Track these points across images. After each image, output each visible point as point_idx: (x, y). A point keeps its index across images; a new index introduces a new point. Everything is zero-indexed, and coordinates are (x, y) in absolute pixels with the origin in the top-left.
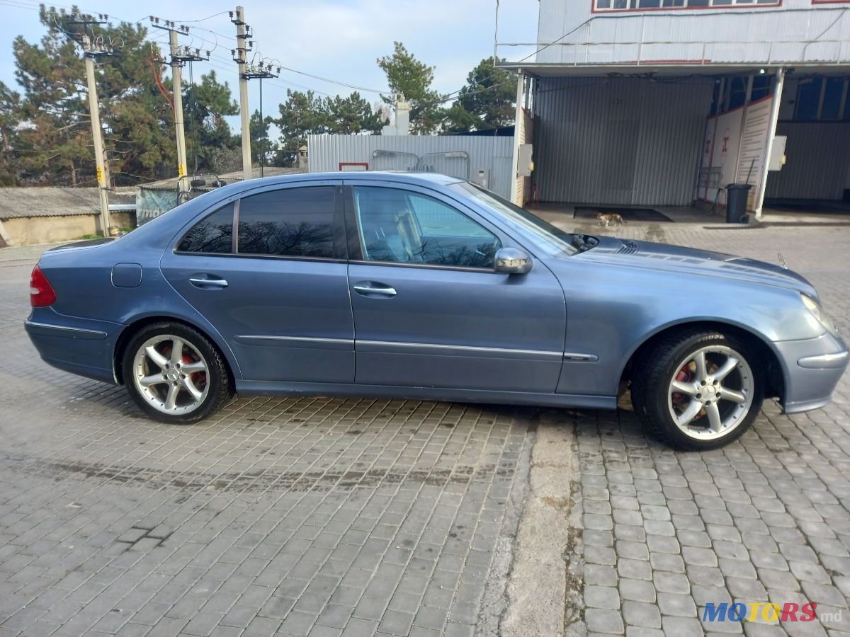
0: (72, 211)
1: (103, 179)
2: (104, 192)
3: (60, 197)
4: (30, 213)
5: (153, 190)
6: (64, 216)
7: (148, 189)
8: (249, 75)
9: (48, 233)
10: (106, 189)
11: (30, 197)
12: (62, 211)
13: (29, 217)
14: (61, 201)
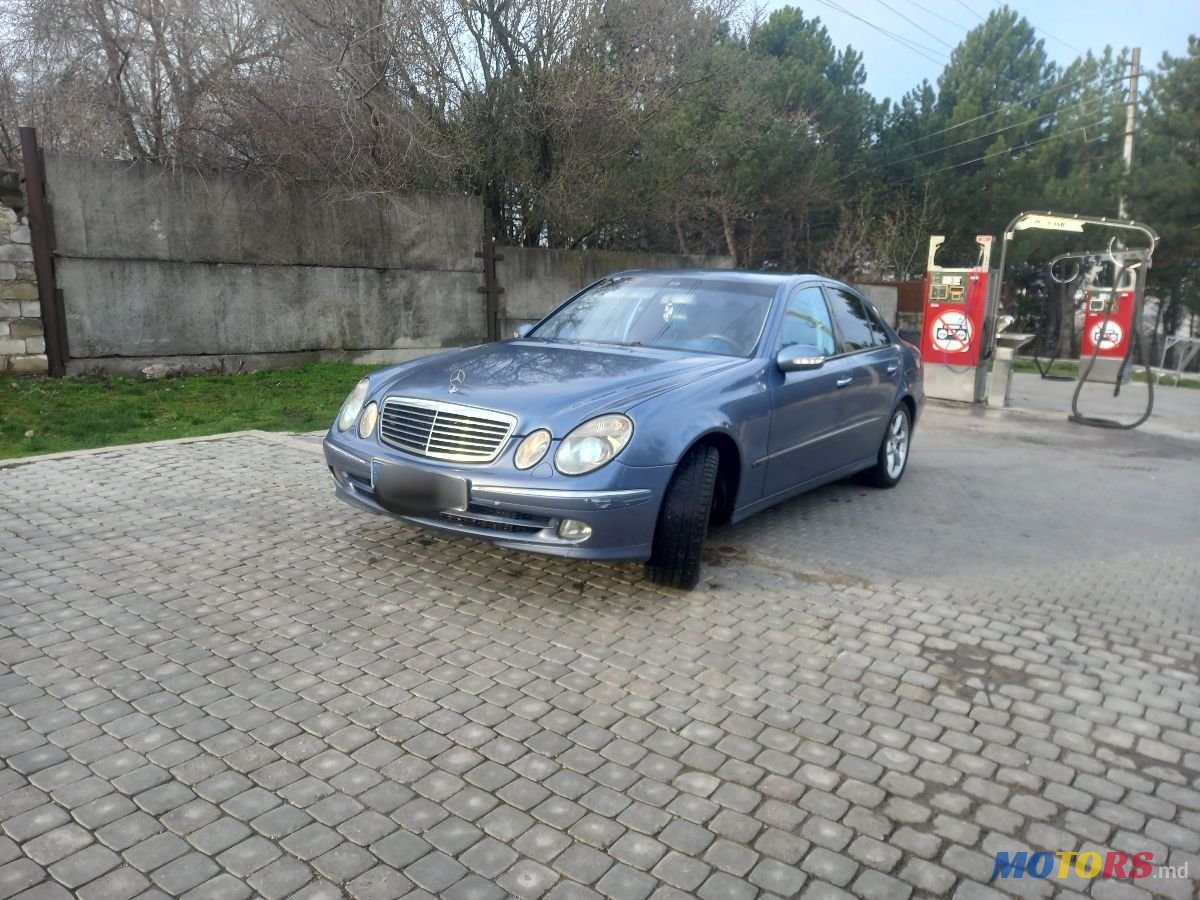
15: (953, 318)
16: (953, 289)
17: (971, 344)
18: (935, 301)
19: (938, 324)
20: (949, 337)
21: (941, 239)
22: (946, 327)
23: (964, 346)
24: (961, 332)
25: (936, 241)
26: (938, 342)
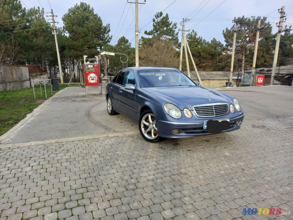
0: (222, 78)
1: (232, 69)
2: (232, 73)
3: (222, 75)
4: (210, 79)
5: (247, 73)
6: (219, 80)
7: (246, 72)
8: (282, 31)
9: (214, 84)
10: (232, 72)
11: (213, 74)
12: (219, 78)
13: (209, 80)
14: (221, 76)
15: (92, 75)
16: (91, 68)
17: (97, 81)
18: (87, 71)
19: (89, 77)
20: (92, 80)
21: (86, 56)
22: (91, 77)
23: (96, 81)
24: (95, 78)
25: (85, 57)
26: (90, 81)
